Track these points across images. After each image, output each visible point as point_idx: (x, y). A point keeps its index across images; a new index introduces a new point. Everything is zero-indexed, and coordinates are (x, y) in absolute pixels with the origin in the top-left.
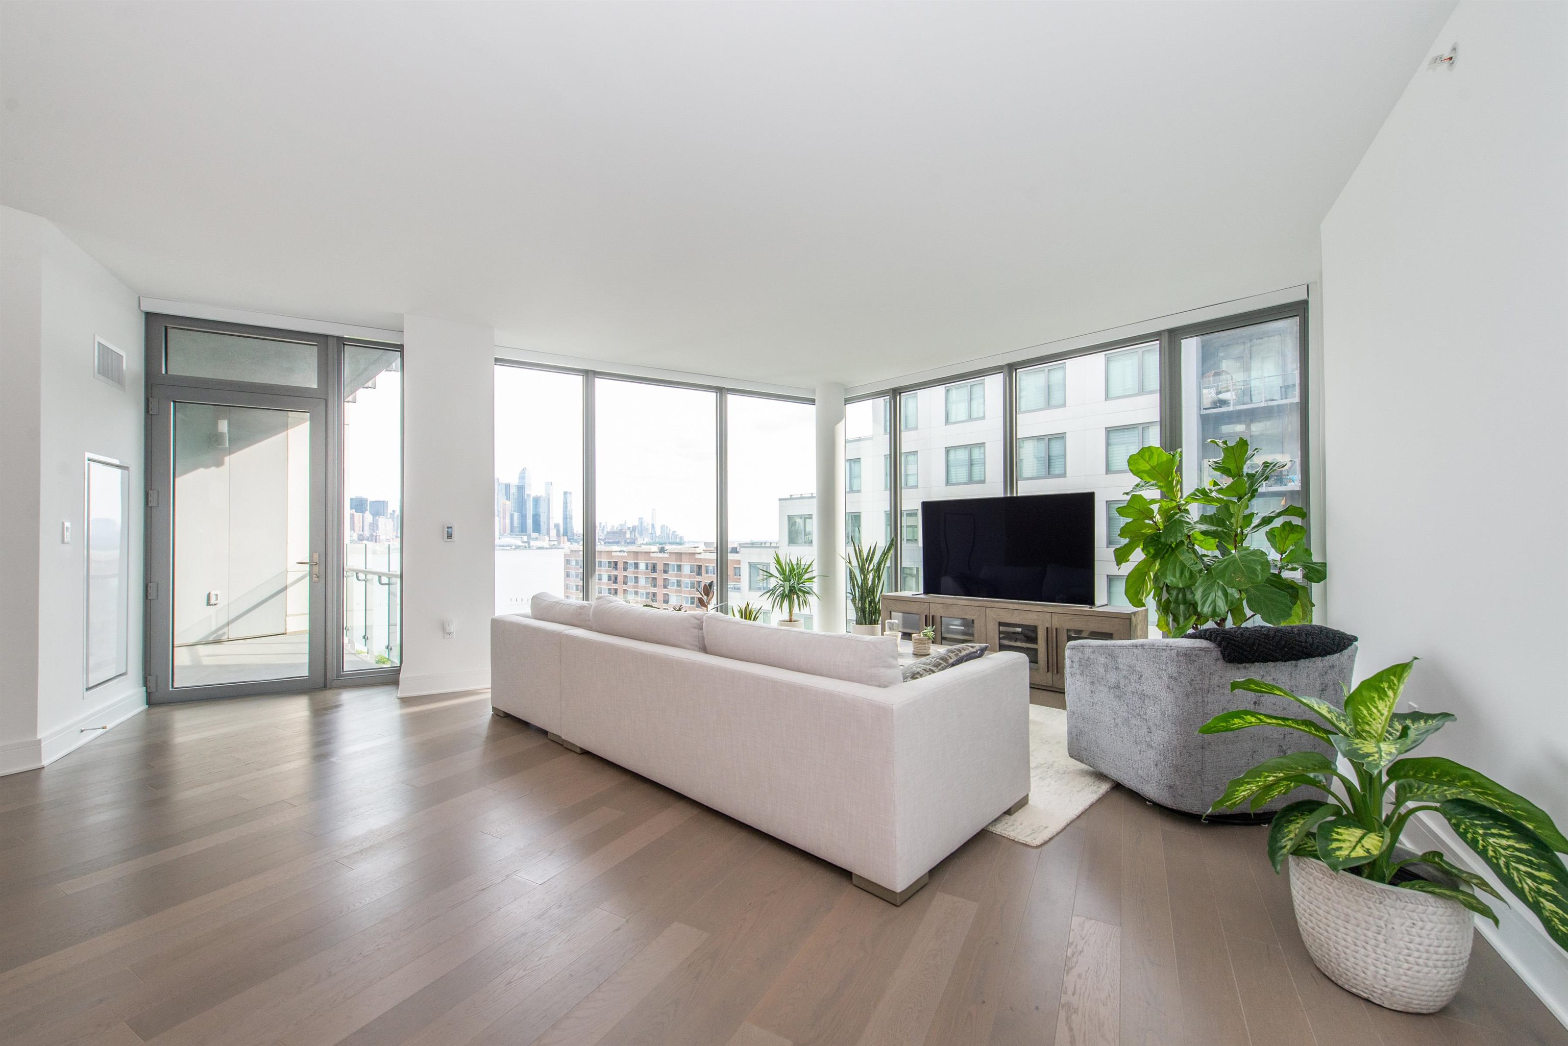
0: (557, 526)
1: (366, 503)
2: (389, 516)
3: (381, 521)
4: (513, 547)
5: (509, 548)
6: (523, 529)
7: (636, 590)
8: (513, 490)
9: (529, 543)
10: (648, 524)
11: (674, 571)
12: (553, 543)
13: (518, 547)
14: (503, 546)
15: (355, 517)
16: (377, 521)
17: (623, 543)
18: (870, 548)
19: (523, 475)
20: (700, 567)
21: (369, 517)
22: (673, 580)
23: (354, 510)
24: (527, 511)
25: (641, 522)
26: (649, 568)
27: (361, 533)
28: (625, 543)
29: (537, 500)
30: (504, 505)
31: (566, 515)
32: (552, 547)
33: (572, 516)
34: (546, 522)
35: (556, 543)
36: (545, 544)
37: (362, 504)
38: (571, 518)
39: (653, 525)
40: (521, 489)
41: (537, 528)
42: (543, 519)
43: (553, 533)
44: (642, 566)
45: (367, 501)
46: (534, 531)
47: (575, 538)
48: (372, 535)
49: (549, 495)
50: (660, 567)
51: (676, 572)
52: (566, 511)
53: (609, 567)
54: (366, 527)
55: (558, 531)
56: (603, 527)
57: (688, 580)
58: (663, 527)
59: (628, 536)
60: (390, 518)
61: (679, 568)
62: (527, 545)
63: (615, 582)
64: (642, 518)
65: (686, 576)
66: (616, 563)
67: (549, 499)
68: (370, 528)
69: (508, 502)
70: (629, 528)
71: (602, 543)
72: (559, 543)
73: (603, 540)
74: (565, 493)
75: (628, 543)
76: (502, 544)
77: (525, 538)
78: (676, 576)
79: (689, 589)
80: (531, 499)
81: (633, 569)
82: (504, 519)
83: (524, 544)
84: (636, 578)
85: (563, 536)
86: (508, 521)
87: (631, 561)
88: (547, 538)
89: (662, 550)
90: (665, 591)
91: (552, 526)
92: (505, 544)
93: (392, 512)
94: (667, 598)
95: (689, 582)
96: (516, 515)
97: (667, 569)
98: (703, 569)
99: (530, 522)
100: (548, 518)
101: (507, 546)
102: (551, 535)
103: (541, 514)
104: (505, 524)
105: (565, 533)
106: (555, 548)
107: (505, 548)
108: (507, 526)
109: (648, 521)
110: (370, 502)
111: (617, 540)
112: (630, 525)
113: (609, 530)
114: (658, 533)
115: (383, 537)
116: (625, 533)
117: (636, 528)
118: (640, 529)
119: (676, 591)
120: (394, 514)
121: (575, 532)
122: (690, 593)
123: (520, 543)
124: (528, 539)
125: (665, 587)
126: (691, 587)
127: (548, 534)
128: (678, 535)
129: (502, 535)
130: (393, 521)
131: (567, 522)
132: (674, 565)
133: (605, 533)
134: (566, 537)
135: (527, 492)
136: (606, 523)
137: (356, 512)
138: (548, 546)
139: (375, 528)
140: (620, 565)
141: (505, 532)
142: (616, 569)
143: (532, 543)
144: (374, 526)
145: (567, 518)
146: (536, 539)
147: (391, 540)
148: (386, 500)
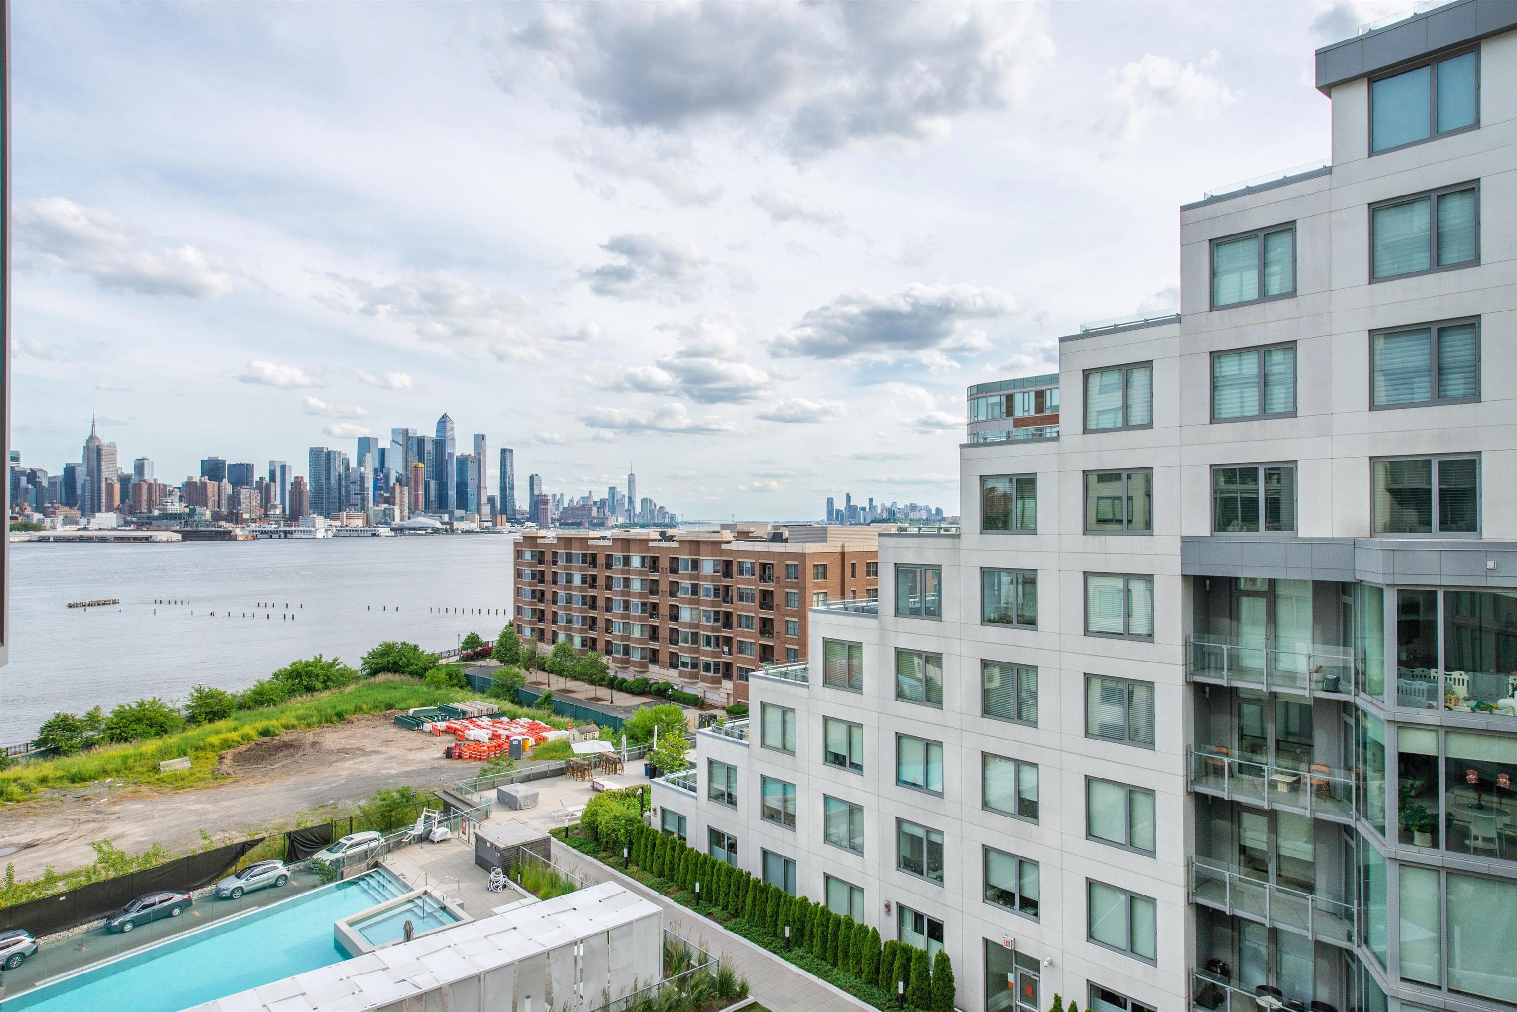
0: (491, 500)
1: (224, 467)
2: (255, 486)
3: (244, 492)
4: (429, 531)
5: (424, 532)
6: (442, 505)
7: (627, 598)
8: (428, 447)
9: (451, 524)
10: (624, 496)
11: (686, 569)
12: (486, 524)
13: (436, 531)
14: (415, 529)
15: (209, 487)
16: (239, 493)
17: (586, 525)
19: (443, 423)
20: (728, 564)
21: (227, 488)
22: (686, 583)
23: (207, 478)
24: (449, 477)
25: (613, 494)
26: (647, 565)
27: (216, 509)
28: (589, 525)
29: (463, 461)
30: (416, 468)
31: (505, 483)
32: (488, 531)
33: (513, 485)
34: (475, 494)
35: (490, 524)
36: (474, 526)
37: (218, 469)
38: (512, 488)
39: (630, 498)
40: (440, 445)
41: (463, 503)
42: (471, 489)
43: (486, 509)
44: (636, 562)
45: (224, 464)
46: (458, 508)
47: (518, 517)
48: (231, 513)
49: (479, 454)
50: (664, 563)
51: (689, 572)
52: (505, 477)
53: (584, 562)
54: (224, 502)
55: (493, 507)
56: (558, 501)
57: (708, 585)
58: (645, 501)
59: (594, 513)
60: (256, 488)
61: (696, 564)
62: (448, 527)
63: (593, 586)
64: (614, 488)
65: (706, 578)
66: (594, 557)
67: (480, 461)
68: (228, 504)
69: (421, 465)
70: (595, 503)
71: (557, 524)
72: (495, 525)
73: (558, 520)
74: (503, 451)
75: (595, 525)
76: (412, 526)
77: (446, 518)
78: (691, 577)
79: (712, 598)
80: (455, 459)
81: (621, 567)
82: (416, 490)
83: (444, 527)
84: (627, 580)
85: (501, 514)
86: (421, 492)
87: (618, 554)
88: (477, 517)
89: (664, 537)
90: (672, 601)
91: (484, 499)
92: (418, 526)
93: (258, 479)
94: (675, 611)
95: (712, 587)
96: (432, 483)
97: (675, 566)
98: (735, 568)
99: (452, 493)
100: (479, 488)
101: (420, 529)
102: (483, 512)
103: (469, 481)
104: (416, 496)
105: (503, 511)
106: (488, 532)
107: (418, 532)
108: (420, 500)
109: (623, 490)
110: (230, 465)
111: (579, 521)
112: (596, 498)
113: (566, 506)
114: (638, 509)
115: (246, 516)
116: (590, 510)
117: (605, 502)
118: (611, 504)
119: (691, 602)
120: (262, 482)
121: (517, 508)
122: (713, 604)
123: (438, 525)
124: (450, 519)
125: (672, 594)
126: (715, 596)
127: (479, 511)
128: (667, 513)
129: (413, 513)
130: (261, 493)
131: (505, 494)
132: (687, 560)
133: (561, 510)
134: (504, 517)
135: (449, 450)
136: (562, 495)
137: (209, 480)
138: (478, 529)
139: (236, 504)
140: (601, 560)
141: (416, 508)
142: (595, 566)
143: (456, 525)
144: (234, 500)
145: (505, 488)
146: (462, 519)
147: (258, 520)
148: (251, 463)
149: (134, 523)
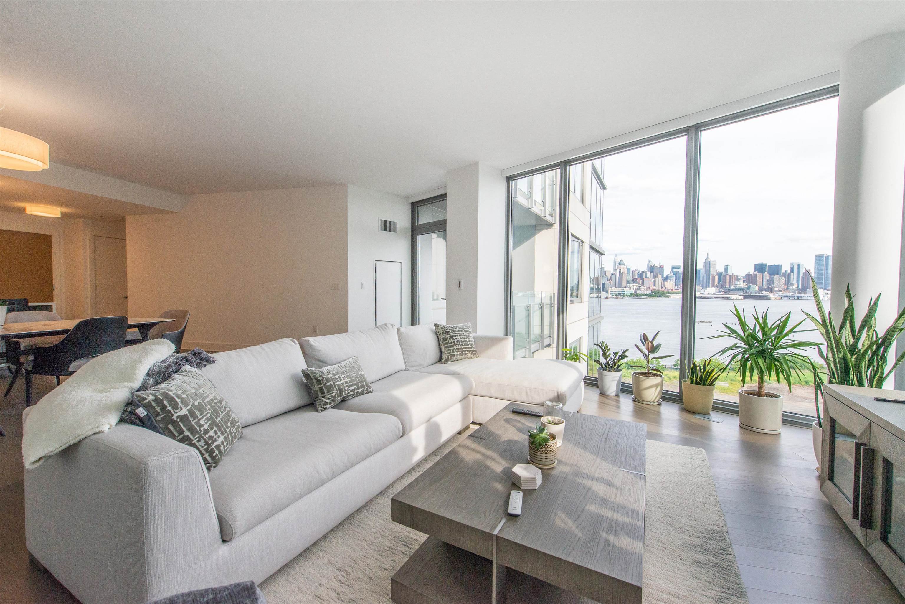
2: (782, 275)
3: (776, 278)
15: (757, 276)
16: (773, 278)
18: (871, 299)
21: (767, 276)
23: (757, 272)
27: (761, 286)
37: (763, 268)
45: (766, 265)
48: (768, 288)
54: (765, 282)
60: (783, 276)
68: (767, 283)
93: (784, 272)
110: (769, 266)
115: (776, 289)
120: (786, 273)
130: (785, 278)
137: (758, 273)
144: (770, 282)
147: (783, 291)
148: (781, 264)
149: (723, 292)
